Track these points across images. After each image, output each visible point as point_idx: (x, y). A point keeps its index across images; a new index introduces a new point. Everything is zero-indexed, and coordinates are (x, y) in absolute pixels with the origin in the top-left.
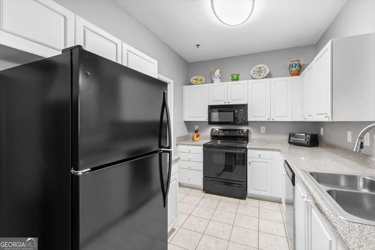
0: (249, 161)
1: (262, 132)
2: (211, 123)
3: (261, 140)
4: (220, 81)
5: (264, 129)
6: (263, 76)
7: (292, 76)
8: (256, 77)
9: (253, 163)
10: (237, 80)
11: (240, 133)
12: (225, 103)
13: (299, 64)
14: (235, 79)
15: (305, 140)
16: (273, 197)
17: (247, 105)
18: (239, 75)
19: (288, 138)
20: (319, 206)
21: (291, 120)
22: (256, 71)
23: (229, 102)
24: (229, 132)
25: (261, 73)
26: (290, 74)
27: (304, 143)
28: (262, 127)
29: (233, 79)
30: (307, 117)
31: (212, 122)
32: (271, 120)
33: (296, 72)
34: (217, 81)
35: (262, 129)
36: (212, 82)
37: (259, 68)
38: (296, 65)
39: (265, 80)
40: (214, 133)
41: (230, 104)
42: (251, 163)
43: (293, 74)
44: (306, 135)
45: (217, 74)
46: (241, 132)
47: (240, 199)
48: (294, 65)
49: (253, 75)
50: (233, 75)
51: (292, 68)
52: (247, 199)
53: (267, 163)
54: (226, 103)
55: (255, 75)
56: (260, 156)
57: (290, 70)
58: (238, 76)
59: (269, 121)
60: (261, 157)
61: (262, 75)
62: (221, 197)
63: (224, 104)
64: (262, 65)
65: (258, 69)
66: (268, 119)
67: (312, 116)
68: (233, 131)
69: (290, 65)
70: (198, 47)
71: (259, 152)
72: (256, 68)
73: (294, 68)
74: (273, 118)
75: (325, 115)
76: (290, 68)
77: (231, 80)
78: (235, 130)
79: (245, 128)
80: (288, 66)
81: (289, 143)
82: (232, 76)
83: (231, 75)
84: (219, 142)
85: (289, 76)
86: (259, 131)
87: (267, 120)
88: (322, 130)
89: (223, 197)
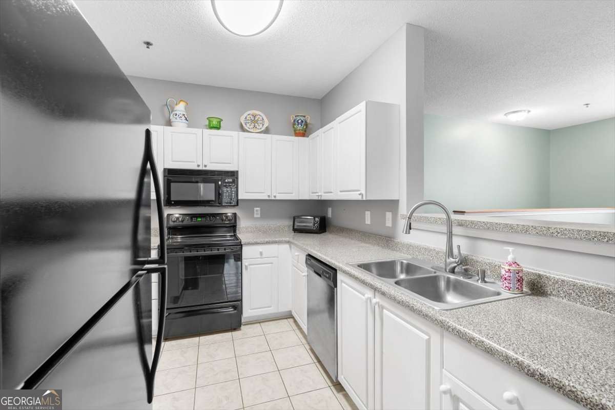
0: (246, 264)
1: (255, 216)
2: (171, 203)
3: (255, 229)
4: (187, 125)
5: (259, 212)
6: (261, 129)
7: (296, 136)
8: (249, 128)
9: (251, 266)
10: (218, 128)
11: (223, 220)
12: (198, 166)
13: (306, 122)
14: (214, 126)
15: (314, 225)
16: (279, 313)
17: (237, 172)
18: (222, 120)
19: (292, 223)
20: (407, 303)
21: (297, 198)
22: (248, 120)
23: (205, 166)
24: (204, 219)
25: (256, 124)
26: (293, 132)
27: (312, 228)
28: (255, 209)
29: (211, 125)
30: (323, 194)
31: (172, 201)
32: (273, 198)
33: (301, 132)
34: (180, 125)
35: (255, 212)
36: (169, 123)
37: (254, 116)
38: (302, 121)
39: (263, 135)
40: (174, 222)
41: (208, 168)
42: (249, 267)
43: (298, 134)
44: (314, 218)
45: (181, 111)
46: (224, 218)
47: (232, 332)
48: (300, 121)
49: (244, 125)
50: (211, 119)
51: (298, 125)
52: (242, 327)
53: (272, 263)
54: (201, 166)
55: (248, 125)
56: (261, 253)
57: (294, 127)
58: (220, 122)
59: (270, 198)
60: (264, 256)
61: (258, 127)
62: (198, 338)
63: (195, 168)
64: (257, 112)
65: (251, 116)
66: (269, 196)
67: (331, 192)
68: (210, 217)
69: (294, 121)
70: (148, 47)
71: (260, 248)
72: (249, 115)
73: (300, 126)
74: (274, 195)
75: (359, 192)
76: (294, 124)
77: (208, 127)
78: (214, 215)
79: (229, 212)
80: (292, 121)
81: (293, 230)
82: (209, 121)
83: (207, 118)
84: (179, 239)
85: (292, 136)
86: (251, 215)
87: (267, 198)
88: (330, 210)
89: (201, 337)
